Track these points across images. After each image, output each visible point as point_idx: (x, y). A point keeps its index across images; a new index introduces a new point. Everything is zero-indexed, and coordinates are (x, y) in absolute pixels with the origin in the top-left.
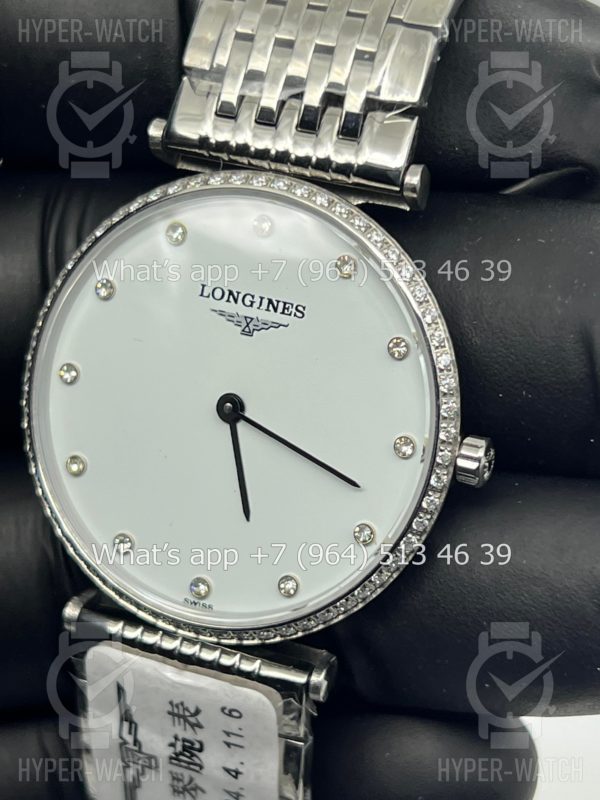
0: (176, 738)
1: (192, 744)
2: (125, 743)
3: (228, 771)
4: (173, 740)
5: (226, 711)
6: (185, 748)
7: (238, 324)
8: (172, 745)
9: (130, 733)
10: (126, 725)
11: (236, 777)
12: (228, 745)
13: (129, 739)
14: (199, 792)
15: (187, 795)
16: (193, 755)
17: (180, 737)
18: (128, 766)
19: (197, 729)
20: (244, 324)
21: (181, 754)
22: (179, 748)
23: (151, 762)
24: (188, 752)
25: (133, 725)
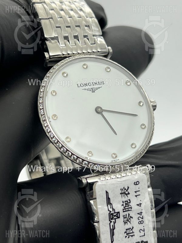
0: (123, 202)
1: (127, 201)
2: (111, 212)
3: (138, 205)
4: (122, 203)
5: (135, 184)
6: (126, 204)
7: (90, 90)
8: (123, 205)
9: (111, 208)
10: (109, 206)
11: (140, 206)
12: (136, 196)
13: (111, 210)
14: (131, 219)
15: (128, 222)
16: (128, 205)
17: (124, 201)
18: (111, 222)
19: (128, 195)
20: (92, 90)
21: (126, 206)
22: (124, 205)
23: (118, 215)
24: (127, 205)
25: (111, 205)
